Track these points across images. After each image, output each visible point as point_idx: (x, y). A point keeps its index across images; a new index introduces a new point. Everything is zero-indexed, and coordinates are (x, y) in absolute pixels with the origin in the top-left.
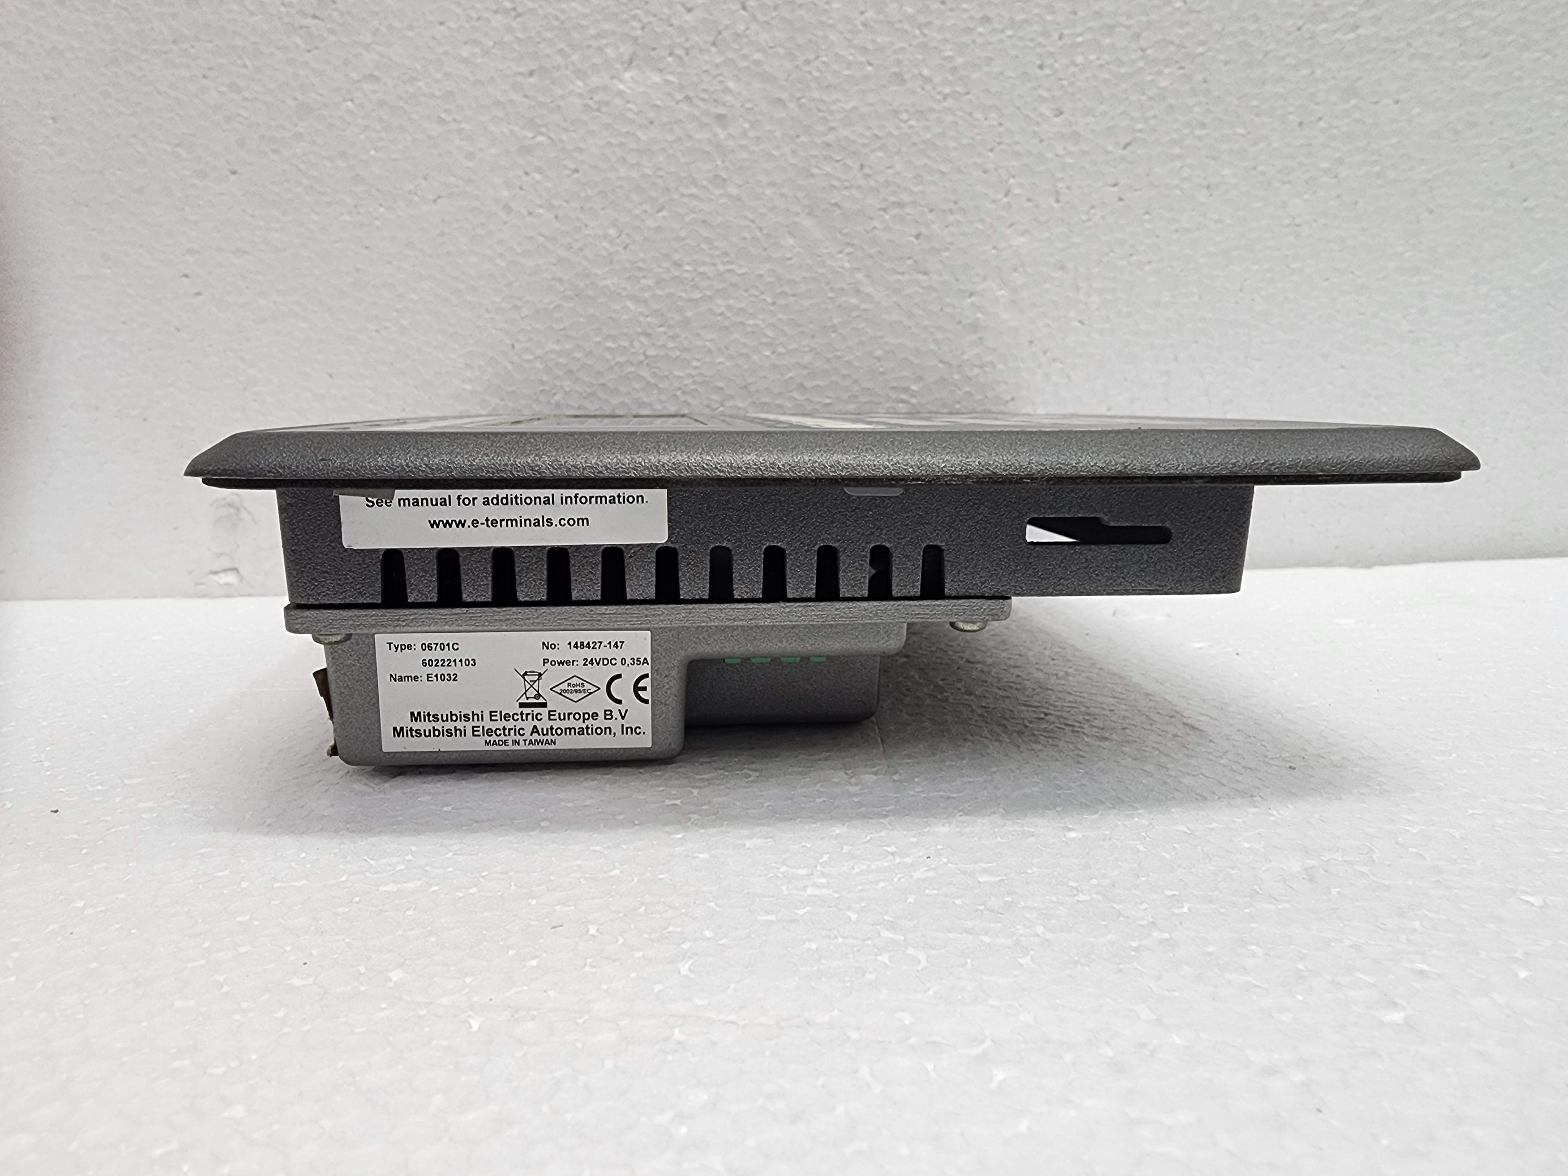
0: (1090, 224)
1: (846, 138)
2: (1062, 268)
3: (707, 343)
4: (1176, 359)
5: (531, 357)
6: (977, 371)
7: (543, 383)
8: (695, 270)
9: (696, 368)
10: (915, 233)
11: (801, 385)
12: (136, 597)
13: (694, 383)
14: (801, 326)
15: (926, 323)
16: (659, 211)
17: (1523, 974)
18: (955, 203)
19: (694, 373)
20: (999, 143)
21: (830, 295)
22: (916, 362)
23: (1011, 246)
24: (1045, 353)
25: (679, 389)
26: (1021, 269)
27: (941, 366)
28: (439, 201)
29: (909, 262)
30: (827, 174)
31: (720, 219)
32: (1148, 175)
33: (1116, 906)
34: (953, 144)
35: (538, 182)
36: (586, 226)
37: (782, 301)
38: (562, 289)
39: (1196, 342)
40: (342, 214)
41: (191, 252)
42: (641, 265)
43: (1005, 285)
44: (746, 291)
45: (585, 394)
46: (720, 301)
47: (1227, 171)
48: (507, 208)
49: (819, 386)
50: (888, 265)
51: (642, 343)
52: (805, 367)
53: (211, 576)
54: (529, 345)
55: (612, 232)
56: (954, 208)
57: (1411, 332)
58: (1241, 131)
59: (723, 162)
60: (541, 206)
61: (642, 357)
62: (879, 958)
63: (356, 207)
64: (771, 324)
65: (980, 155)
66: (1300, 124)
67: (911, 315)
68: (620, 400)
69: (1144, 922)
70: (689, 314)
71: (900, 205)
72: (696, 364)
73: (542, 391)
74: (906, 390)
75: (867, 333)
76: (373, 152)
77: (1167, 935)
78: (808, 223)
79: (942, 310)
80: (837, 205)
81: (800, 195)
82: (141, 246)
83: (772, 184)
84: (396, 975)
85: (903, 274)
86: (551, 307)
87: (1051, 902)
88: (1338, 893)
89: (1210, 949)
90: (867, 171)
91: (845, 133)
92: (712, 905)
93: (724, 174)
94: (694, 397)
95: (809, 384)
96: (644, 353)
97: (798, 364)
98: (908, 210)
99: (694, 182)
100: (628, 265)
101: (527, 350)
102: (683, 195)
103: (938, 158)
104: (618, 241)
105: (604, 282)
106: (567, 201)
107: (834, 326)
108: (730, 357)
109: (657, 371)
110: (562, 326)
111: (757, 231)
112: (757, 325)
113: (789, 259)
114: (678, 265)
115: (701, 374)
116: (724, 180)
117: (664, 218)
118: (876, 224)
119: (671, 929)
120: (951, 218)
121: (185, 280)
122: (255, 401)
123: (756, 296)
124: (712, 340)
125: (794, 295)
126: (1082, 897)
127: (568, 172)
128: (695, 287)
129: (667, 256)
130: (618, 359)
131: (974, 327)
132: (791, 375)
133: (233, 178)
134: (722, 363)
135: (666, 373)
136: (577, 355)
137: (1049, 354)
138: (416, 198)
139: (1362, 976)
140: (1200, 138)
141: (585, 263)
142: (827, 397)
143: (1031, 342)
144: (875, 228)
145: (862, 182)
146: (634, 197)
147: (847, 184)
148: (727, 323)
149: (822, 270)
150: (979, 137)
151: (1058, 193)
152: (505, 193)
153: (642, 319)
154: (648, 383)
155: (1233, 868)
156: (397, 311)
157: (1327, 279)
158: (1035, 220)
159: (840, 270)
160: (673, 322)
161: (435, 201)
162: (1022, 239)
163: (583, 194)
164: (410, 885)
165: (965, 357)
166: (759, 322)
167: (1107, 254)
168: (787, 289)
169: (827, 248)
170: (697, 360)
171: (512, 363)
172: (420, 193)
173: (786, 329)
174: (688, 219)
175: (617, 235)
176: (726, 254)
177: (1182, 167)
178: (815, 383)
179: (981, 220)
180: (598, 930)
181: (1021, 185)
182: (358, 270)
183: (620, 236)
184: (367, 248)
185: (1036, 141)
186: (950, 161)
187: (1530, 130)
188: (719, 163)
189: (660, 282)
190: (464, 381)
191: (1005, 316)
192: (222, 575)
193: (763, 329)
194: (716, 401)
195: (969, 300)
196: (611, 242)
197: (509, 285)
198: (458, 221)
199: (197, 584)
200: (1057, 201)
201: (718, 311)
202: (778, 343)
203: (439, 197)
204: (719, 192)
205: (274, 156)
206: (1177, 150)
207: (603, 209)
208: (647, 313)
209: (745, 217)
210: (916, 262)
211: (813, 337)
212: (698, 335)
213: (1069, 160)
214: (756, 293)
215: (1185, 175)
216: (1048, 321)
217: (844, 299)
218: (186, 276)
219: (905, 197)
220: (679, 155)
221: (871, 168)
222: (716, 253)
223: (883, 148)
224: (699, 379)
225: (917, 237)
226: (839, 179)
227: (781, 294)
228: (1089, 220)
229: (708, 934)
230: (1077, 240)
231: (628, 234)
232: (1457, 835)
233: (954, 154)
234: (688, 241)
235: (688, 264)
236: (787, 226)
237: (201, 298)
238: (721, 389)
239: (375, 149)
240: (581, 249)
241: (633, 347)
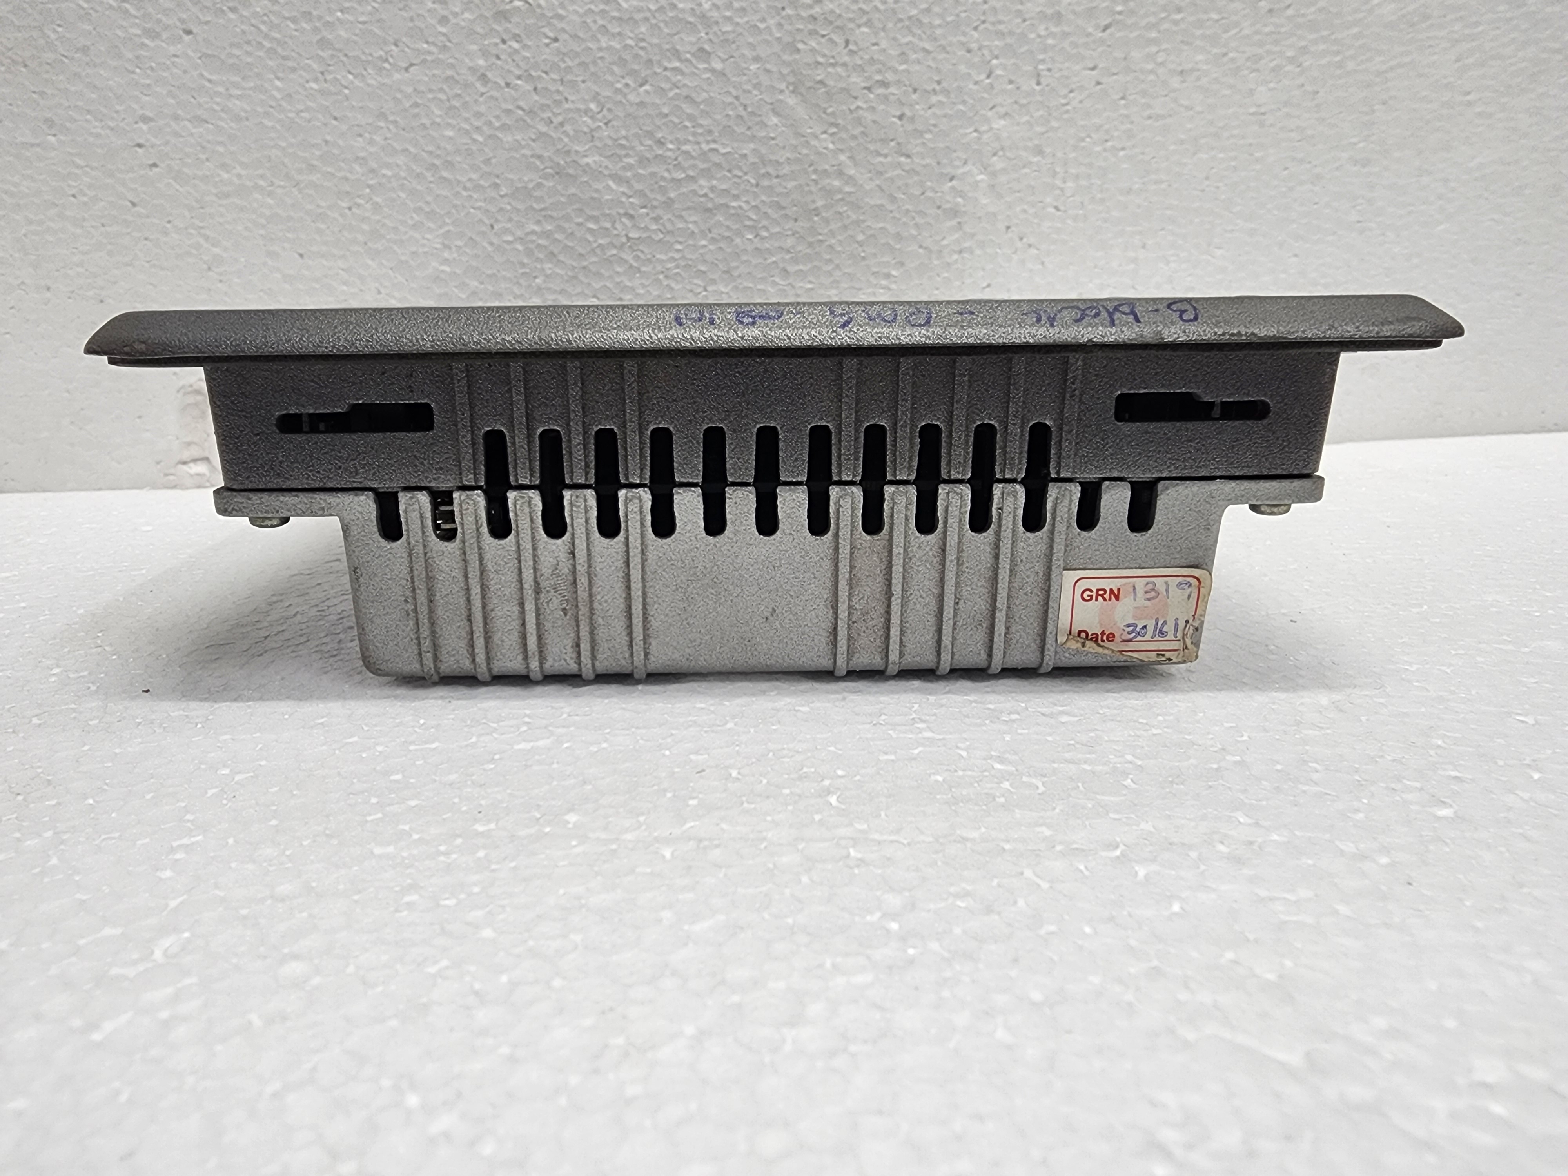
0: (1069, 107)
1: (832, 11)
2: (1039, 151)
3: (690, 226)
4: (1144, 247)
5: (510, 238)
6: (955, 257)
7: (523, 265)
8: (679, 149)
9: (678, 251)
10: (898, 113)
11: (785, 270)
12: (100, 489)
13: (677, 267)
14: (784, 208)
15: (907, 207)
16: (641, 85)
17: (1536, 776)
18: (939, 83)
19: (677, 256)
20: (984, 22)
21: (814, 177)
22: (898, 247)
23: (991, 129)
24: (1021, 239)
25: (663, 272)
26: (1001, 153)
27: (921, 251)
28: (412, 69)
29: (893, 144)
30: (813, 50)
31: (705, 95)
32: (1125, 58)
33: (1186, 737)
34: (937, 22)
35: (516, 51)
36: (566, 99)
37: (765, 183)
38: (542, 167)
39: (1163, 229)
40: (307, 82)
41: (145, 119)
42: (623, 142)
43: (985, 169)
44: (729, 171)
45: (566, 278)
46: (702, 182)
47: (1200, 57)
48: (483, 78)
49: (801, 270)
50: (872, 147)
51: (624, 224)
52: (788, 252)
53: (180, 466)
54: (509, 225)
55: (593, 106)
56: (937, 88)
57: (1359, 222)
58: (1215, 16)
59: (707, 34)
60: (519, 78)
61: (624, 240)
62: (1002, 785)
63: (322, 73)
64: (753, 207)
65: (964, 34)
66: (1270, 11)
67: (893, 199)
68: (602, 284)
69: (1216, 749)
70: (672, 195)
71: (884, 84)
72: (679, 247)
73: (523, 274)
74: (888, 276)
75: (848, 217)
76: (339, 14)
77: (1238, 758)
78: (791, 101)
79: (923, 194)
80: (821, 82)
81: (785, 71)
82: (88, 112)
83: (757, 59)
84: (572, 818)
85: (886, 156)
86: (531, 186)
87: (1130, 736)
88: (1367, 720)
89: (1279, 767)
90: (852, 47)
91: (831, 6)
92: (832, 749)
93: (707, 47)
94: (677, 282)
95: (792, 269)
96: (627, 236)
97: (781, 248)
98: (892, 90)
99: (676, 54)
100: (610, 142)
101: (506, 231)
102: (666, 69)
103: (924, 36)
104: (599, 116)
105: (586, 160)
106: (546, 73)
107: (816, 209)
108: (713, 240)
109: (639, 254)
110: (543, 206)
111: (741, 109)
112: (740, 207)
113: (773, 139)
114: (660, 143)
115: (683, 258)
116: (709, 54)
117: (647, 92)
118: (860, 103)
119: (805, 770)
120: (934, 99)
121: (137, 149)
122: (221, 281)
123: (740, 177)
124: (695, 222)
125: (777, 177)
126: (1155, 731)
127: (547, 41)
128: (678, 166)
129: (650, 134)
130: (601, 241)
131: (955, 212)
132: (774, 259)
133: (187, 38)
134: (705, 246)
135: (649, 256)
136: (558, 236)
137: (1025, 240)
138: (386, 65)
139: (1408, 783)
140: (1176, 23)
141: (566, 140)
142: (810, 282)
143: (1008, 228)
144: (858, 107)
145: (846, 59)
146: (615, 68)
147: (832, 61)
148: (710, 205)
149: (805, 151)
150: (963, 15)
151: (1039, 75)
152: (481, 62)
153: (624, 199)
154: (631, 266)
155: (1274, 703)
156: (369, 186)
157: (1286, 169)
158: (1016, 102)
159: (825, 151)
160: (655, 203)
161: (407, 69)
162: (1003, 122)
163: (563, 65)
164: (541, 743)
165: (945, 242)
166: (743, 205)
167: (1083, 140)
168: (771, 170)
169: (811, 128)
170: (680, 243)
171: (491, 244)
172: (391, 60)
173: (770, 211)
174: (671, 94)
175: (599, 110)
176: (710, 132)
177: (1157, 52)
178: (797, 268)
179: (964, 102)
180: (739, 773)
181: (1004, 67)
182: (326, 142)
183: (602, 110)
184: (335, 119)
185: (1019, 20)
186: (935, 39)
187: (1477, 24)
188: (703, 35)
189: (643, 161)
190: (441, 264)
191: (984, 201)
192: (192, 465)
193: (746, 211)
194: (700, 286)
195: (950, 184)
196: (592, 118)
197: (487, 161)
198: (431, 91)
199: (166, 475)
200: (1038, 84)
201: (702, 193)
202: (760, 225)
203: (412, 65)
204: (702, 66)
205: (232, 16)
206: (1154, 35)
207: (584, 82)
208: (631, 194)
209: (729, 92)
210: (899, 144)
211: (796, 220)
212: (681, 217)
213: (1050, 41)
214: (740, 174)
215: (1160, 60)
216: (1026, 207)
217: (828, 181)
218: (140, 146)
219: (890, 76)
220: (662, 25)
221: (856, 44)
222: (700, 131)
223: (869, 23)
224: (683, 263)
225: (901, 117)
226: (824, 56)
227: (763, 175)
228: (1067, 104)
229: (840, 773)
230: (1054, 124)
231: (609, 110)
232: (1448, 671)
233: (938, 32)
234: (670, 118)
235: (671, 142)
236: (772, 104)
237: (155, 170)
238: (704, 272)
239: (342, 11)
240: (562, 124)
241: (616, 229)
